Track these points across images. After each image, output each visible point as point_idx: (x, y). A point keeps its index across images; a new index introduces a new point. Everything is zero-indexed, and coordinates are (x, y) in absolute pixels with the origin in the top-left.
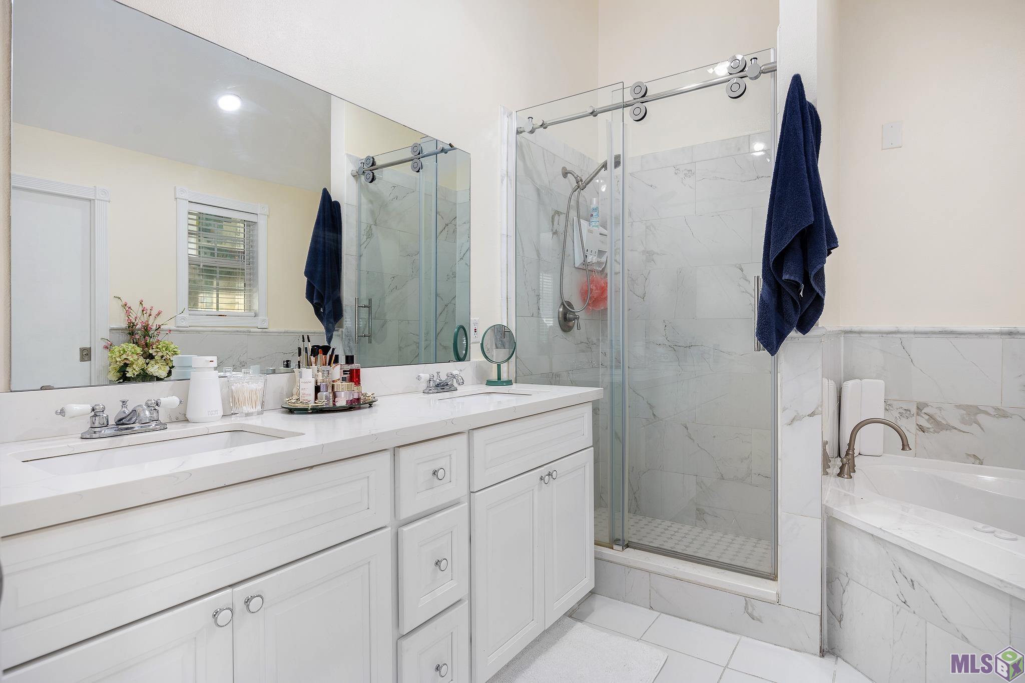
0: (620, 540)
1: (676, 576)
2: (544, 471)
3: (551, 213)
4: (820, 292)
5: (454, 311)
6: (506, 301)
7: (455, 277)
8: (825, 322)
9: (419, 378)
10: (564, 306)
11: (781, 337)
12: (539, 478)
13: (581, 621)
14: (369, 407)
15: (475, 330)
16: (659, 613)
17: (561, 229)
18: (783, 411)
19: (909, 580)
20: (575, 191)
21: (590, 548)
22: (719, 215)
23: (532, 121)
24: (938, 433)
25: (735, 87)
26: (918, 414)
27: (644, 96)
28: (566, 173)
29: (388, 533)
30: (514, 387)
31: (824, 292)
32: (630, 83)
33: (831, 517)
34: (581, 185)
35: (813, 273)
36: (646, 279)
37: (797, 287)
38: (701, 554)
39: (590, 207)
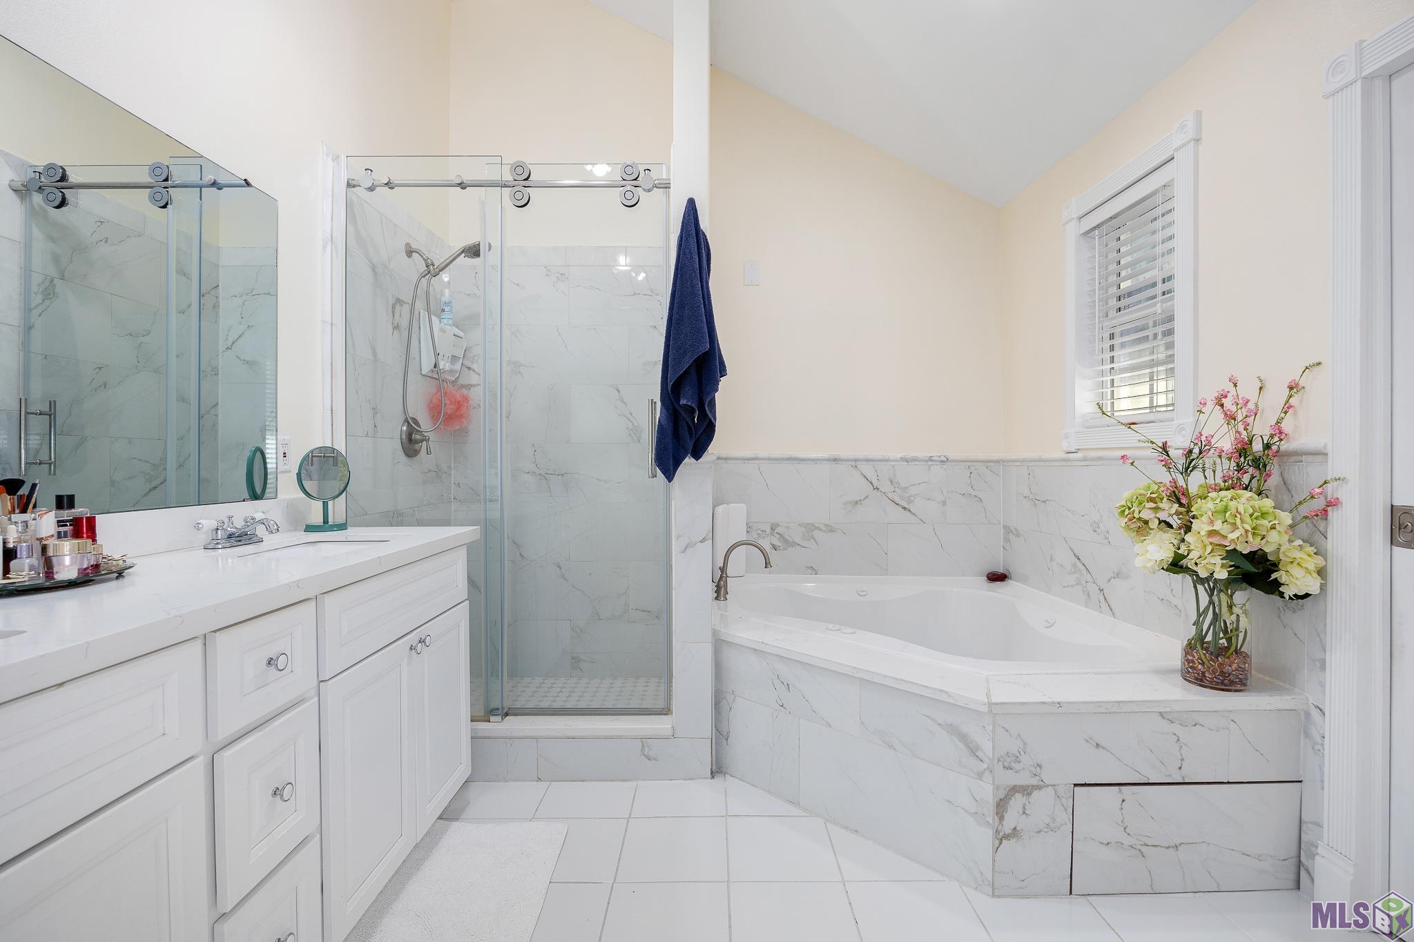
0: (498, 709)
1: (568, 734)
2: (413, 638)
3: (391, 301)
4: (712, 419)
5: (215, 425)
6: (330, 414)
7: (217, 374)
8: (715, 448)
9: (197, 527)
10: (408, 423)
11: (677, 463)
12: (408, 648)
13: (456, 819)
14: (117, 578)
15: (285, 453)
16: (548, 783)
17: (404, 323)
18: (677, 539)
19: (786, 685)
20: (424, 277)
21: (464, 726)
22: (595, 329)
23: (371, 175)
24: (786, 550)
25: (629, 195)
26: (772, 534)
27: (526, 179)
28: (411, 252)
29: (200, 763)
30: (351, 532)
31: (715, 419)
32: (510, 159)
33: (719, 639)
34: (432, 270)
35: (708, 400)
36: (512, 395)
37: (692, 411)
38: (595, 705)
39: (441, 300)
